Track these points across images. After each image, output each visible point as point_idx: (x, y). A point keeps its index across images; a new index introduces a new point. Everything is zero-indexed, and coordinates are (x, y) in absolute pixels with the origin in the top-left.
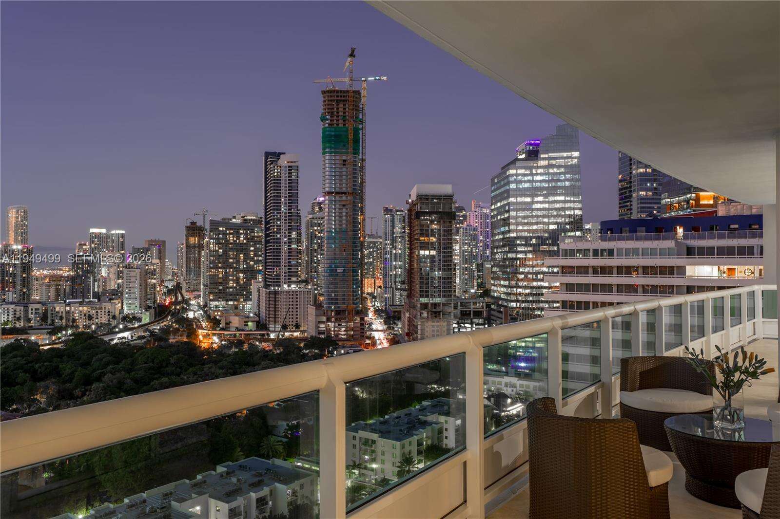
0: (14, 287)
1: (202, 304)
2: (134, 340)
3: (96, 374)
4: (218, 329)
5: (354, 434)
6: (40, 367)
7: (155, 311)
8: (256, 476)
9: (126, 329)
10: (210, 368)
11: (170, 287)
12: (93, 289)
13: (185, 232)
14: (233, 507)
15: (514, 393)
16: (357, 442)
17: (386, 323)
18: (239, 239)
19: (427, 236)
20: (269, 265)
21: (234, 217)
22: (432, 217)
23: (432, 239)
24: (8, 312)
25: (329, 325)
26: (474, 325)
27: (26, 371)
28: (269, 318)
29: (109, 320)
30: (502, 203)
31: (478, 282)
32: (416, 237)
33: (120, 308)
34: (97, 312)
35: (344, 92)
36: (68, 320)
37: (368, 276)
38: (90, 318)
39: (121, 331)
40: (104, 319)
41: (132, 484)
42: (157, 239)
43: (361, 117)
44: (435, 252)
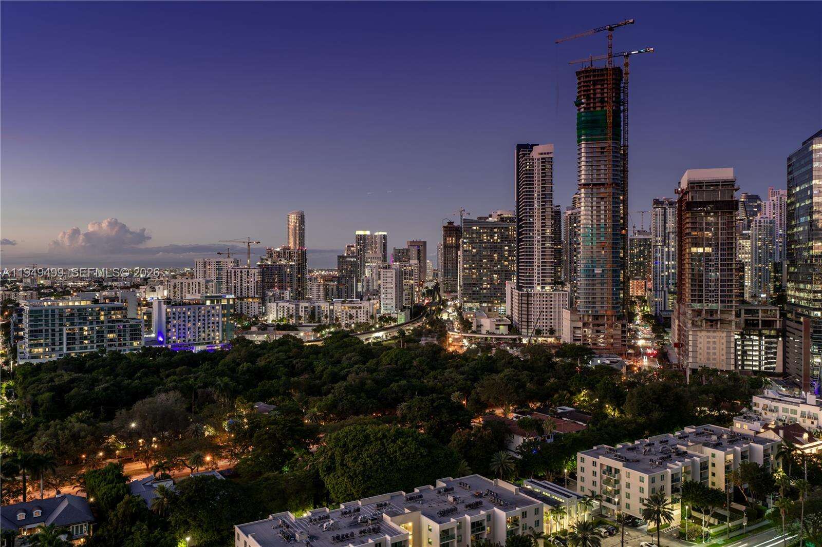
0: (291, 287)
1: (458, 305)
2: (388, 340)
3: (342, 373)
4: (469, 331)
5: (595, 460)
6: (297, 363)
7: (411, 311)
8: (476, 496)
9: (381, 329)
10: (451, 373)
11: (430, 288)
12: (357, 289)
13: (442, 233)
14: (445, 528)
15: (814, 426)
16: (597, 469)
17: (654, 330)
18: (492, 238)
19: (701, 230)
20: (522, 266)
21: (491, 216)
22: (707, 208)
23: (707, 234)
24: (283, 310)
25: (585, 331)
26: (763, 338)
27: (286, 366)
28: (521, 321)
29: (367, 320)
30: (803, 187)
31: (775, 286)
32: (687, 231)
33: (378, 308)
34: (357, 311)
35: (602, 70)
36: (331, 319)
37: (638, 277)
38: (351, 317)
39: (378, 331)
40: (362, 319)
41: (351, 490)
42: (418, 240)
43: (622, 97)
44: (711, 249)
